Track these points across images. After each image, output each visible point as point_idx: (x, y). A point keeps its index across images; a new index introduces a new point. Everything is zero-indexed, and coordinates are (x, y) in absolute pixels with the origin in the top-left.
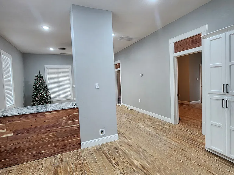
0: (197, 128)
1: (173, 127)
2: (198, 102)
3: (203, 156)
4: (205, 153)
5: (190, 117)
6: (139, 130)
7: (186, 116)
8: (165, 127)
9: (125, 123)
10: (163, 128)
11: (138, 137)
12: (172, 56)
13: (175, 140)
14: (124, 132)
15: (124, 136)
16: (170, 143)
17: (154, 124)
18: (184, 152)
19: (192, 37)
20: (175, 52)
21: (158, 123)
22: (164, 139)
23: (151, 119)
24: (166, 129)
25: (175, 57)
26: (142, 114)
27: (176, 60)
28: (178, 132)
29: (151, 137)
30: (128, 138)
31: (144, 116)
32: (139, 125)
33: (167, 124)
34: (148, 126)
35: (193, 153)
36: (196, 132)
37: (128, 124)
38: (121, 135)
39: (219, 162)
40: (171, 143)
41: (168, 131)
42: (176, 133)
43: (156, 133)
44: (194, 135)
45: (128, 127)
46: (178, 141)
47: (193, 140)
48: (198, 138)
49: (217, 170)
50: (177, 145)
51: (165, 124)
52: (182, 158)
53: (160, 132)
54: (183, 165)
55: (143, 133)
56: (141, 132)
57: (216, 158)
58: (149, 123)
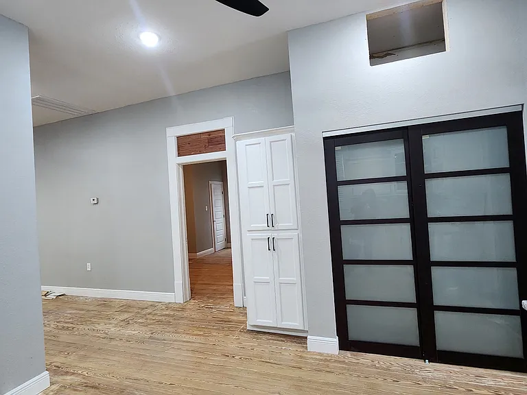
0: (224, 298)
1: (183, 309)
2: (208, 252)
3: (249, 342)
4: (249, 336)
5: (206, 282)
6: (105, 341)
7: (199, 282)
8: (166, 315)
9: (53, 338)
10: (163, 318)
11: (108, 357)
12: (174, 163)
13: (195, 332)
14: (58, 360)
15: (64, 370)
16: (187, 342)
17: (139, 315)
18: (218, 348)
19: (209, 133)
20: (179, 155)
21: (149, 311)
22: (174, 338)
23: (127, 306)
24: (169, 317)
25: (179, 164)
26: (96, 299)
27: (181, 170)
28: (195, 315)
29: (143, 346)
30: (80, 372)
31: (105, 303)
32: (99, 327)
33: (168, 306)
34: (127, 322)
35: (232, 343)
36: (224, 307)
37: (65, 337)
38: (56, 371)
39: (271, 341)
40: (189, 342)
41: (175, 319)
42: (193, 320)
43: (152, 334)
44: (224, 313)
45: (69, 345)
46: (201, 333)
47: (226, 322)
48: (232, 315)
49: (272, 354)
50: (202, 339)
51: (163, 308)
52: (219, 360)
53: (159, 328)
54: (225, 372)
55: (119, 343)
56: (113, 343)
57: (264, 337)
58: (126, 316)
